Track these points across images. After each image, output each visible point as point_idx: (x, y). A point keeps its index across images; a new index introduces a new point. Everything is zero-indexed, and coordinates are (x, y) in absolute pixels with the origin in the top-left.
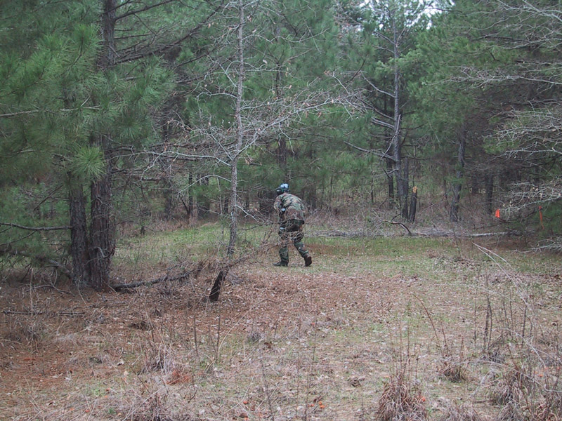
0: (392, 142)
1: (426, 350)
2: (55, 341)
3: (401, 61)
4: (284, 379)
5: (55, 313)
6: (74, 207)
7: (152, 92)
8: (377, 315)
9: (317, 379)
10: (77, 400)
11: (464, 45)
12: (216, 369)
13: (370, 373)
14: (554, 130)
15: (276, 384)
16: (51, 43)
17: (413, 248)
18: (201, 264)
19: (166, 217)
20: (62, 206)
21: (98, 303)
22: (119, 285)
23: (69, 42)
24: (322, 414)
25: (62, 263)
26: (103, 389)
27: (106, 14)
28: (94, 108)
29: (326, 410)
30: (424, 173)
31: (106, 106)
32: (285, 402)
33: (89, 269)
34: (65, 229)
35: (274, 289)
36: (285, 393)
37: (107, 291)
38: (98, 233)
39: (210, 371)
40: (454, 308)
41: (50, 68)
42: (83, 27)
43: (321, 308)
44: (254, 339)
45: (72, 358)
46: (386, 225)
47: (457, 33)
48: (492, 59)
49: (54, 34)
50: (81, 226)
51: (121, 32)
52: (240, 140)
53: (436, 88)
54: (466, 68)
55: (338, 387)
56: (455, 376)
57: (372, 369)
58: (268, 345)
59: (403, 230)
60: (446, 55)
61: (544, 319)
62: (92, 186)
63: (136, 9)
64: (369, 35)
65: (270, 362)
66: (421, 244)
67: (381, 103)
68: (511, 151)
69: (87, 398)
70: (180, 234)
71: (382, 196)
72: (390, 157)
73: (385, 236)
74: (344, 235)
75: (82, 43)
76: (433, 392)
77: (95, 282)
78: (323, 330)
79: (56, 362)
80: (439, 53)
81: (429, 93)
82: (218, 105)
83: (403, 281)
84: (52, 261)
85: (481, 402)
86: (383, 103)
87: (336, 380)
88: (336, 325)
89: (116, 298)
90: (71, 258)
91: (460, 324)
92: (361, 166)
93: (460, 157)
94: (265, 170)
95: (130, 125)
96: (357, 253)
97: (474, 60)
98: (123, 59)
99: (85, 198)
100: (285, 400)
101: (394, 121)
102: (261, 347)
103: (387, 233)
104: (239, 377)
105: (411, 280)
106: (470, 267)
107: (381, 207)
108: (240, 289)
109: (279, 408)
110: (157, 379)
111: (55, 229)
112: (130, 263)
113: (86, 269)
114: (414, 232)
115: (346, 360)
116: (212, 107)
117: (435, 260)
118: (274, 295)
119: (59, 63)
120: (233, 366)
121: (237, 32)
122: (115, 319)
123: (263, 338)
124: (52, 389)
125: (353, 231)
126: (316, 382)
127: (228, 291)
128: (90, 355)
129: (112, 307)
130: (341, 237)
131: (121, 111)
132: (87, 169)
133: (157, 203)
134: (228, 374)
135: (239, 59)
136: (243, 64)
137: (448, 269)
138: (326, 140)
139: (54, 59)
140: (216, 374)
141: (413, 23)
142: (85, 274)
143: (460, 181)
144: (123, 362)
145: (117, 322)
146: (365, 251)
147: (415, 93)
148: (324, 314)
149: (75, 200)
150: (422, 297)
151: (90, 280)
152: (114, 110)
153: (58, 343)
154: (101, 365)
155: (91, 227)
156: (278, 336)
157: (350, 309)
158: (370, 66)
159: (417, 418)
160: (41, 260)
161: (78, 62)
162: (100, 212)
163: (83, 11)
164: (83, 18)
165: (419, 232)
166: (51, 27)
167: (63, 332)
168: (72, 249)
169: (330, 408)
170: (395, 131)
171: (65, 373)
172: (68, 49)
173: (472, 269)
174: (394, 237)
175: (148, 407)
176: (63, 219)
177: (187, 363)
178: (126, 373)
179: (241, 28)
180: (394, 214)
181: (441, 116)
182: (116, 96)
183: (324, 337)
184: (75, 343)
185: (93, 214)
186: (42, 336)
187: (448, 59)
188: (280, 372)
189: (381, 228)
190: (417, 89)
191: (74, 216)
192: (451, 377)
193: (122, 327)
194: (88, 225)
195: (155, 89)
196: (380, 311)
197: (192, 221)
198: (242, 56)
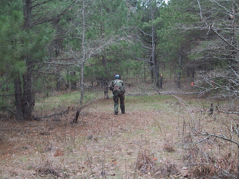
0: (151, 55)
1: (160, 140)
2: (8, 141)
3: (154, 22)
4: (101, 153)
5: (9, 129)
6: (16, 86)
7: (46, 38)
8: (141, 127)
9: (114, 153)
10: (17, 163)
11: (179, 15)
12: (74, 150)
13: (136, 150)
14: (214, 49)
15: (98, 155)
16: (3, 19)
17: (160, 99)
18: (69, 108)
19: (58, 89)
20: (12, 85)
21: (27, 125)
22: (36, 118)
23: (11, 18)
24: (115, 166)
25: (12, 109)
26: (27, 159)
27: (28, 5)
28: (22, 45)
29: (117, 164)
30: (167, 68)
31: (27, 44)
32: (101, 162)
33: (23, 111)
34: (13, 95)
35: (100, 118)
36: (101, 159)
37: (31, 120)
38: (26, 96)
39: (71, 151)
40: (174, 123)
41: (3, 29)
42: (16, 12)
43: (119, 125)
44: (90, 138)
45: (15, 147)
46: (149, 90)
47: (177, 10)
48: (191, 20)
49: (4, 15)
50: (19, 94)
51: (35, 13)
52: (84, 56)
53: (168, 32)
54: (178, 24)
55: (122, 155)
56: (170, 150)
57: (137, 148)
58: (96, 140)
59: (156, 92)
60: (172, 19)
61: (210, 127)
62: (23, 77)
63: (40, 3)
64: (139, 11)
65: (96, 147)
66: (163, 98)
67: (147, 39)
68: (198, 58)
69: (20, 163)
70: (63, 96)
71: (149, 78)
72: (151, 62)
73: (149, 95)
74: (131, 95)
75: (16, 19)
76: (160, 156)
77: (26, 117)
78: (119, 134)
79: (9, 149)
80: (169, 19)
81: (165, 34)
82: (77, 42)
83: (154, 113)
84: (8, 109)
85: (179, 160)
86: (148, 39)
87: (122, 153)
88: (124, 131)
89: (35, 123)
90: (16, 107)
91: (175, 129)
92: (137, 66)
93: (180, 61)
94: (97, 68)
95: (37, 52)
96: (137, 102)
97: (183, 21)
98: (35, 24)
99: (21, 82)
100: (101, 161)
101: (152, 47)
102: (93, 141)
103: (150, 94)
104: (83, 153)
105: (157, 113)
106: (183, 106)
107: (148, 83)
108: (86, 118)
109: (98, 164)
110: (49, 154)
111: (9, 95)
112: (41, 109)
113: (22, 111)
114: (161, 93)
115: (127, 145)
116: (74, 43)
117: (168, 104)
118: (100, 120)
119: (6, 27)
120: (81, 148)
121: (82, 11)
122: (34, 131)
123: (94, 137)
124: (7, 160)
125: (136, 93)
126: (114, 154)
127: (81, 119)
128: (23, 146)
129: (33, 127)
130: (131, 96)
131: (33, 46)
132: (19, 70)
133: (53, 84)
134: (78, 152)
135: (83, 23)
136: (84, 25)
137: (173, 108)
138: (123, 55)
139: (4, 25)
140: (74, 152)
141: (160, 5)
142: (22, 113)
143: (180, 71)
144: (36, 148)
145: (35, 132)
146: (140, 101)
147: (160, 34)
148: (120, 127)
149: (17, 83)
150: (161, 119)
151: (24, 116)
152: (30, 46)
153: (9, 142)
154: (27, 150)
155: (23, 94)
156: (100, 136)
157: (131, 125)
158: (140, 24)
159: (152, 166)
160: (3, 108)
161: (14, 26)
162: (27, 88)
163: (16, 6)
164: (16, 8)
165: (163, 93)
166: (3, 12)
167: (12, 137)
168: (16, 103)
169: (119, 163)
170: (152, 51)
171: (12, 153)
172: (10, 21)
173: (183, 107)
174: (152, 95)
175: (44, 165)
176: (12, 91)
177: (62, 148)
178: (37, 152)
179: (83, 10)
180: (153, 86)
181: (171, 44)
182: (31, 40)
183: (119, 136)
184: (16, 141)
185: (24, 88)
186: (3, 139)
187: (173, 20)
188: (100, 150)
189: (147, 91)
190: (160, 33)
191: (16, 89)
192: (168, 150)
193: (36, 135)
194: (22, 93)
195: (47, 37)
196: (143, 125)
197: (69, 90)
198: (84, 21)
